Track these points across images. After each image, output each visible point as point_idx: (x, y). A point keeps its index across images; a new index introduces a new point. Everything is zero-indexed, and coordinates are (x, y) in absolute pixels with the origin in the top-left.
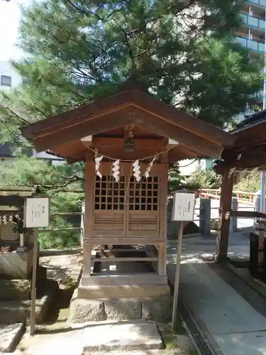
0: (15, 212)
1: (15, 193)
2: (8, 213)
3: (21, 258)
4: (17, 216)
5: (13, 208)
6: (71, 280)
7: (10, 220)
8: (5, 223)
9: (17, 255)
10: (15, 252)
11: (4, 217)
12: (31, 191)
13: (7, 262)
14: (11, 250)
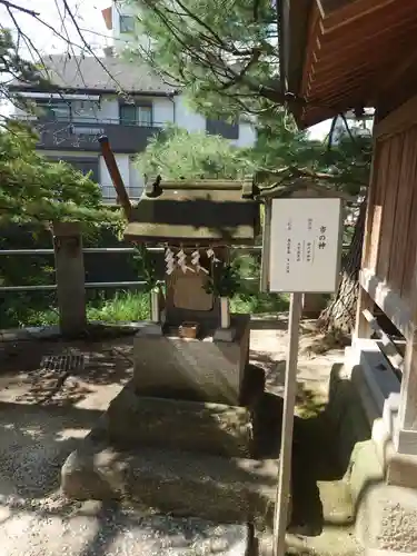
0: (204, 243)
1: (202, 194)
2: (190, 244)
3: (226, 355)
4: (210, 253)
5: (203, 233)
6: (309, 395)
7: (195, 261)
8: (185, 268)
9: (217, 349)
10: (210, 339)
11: (181, 254)
12: (239, 188)
13: (194, 362)
14: (200, 335)
